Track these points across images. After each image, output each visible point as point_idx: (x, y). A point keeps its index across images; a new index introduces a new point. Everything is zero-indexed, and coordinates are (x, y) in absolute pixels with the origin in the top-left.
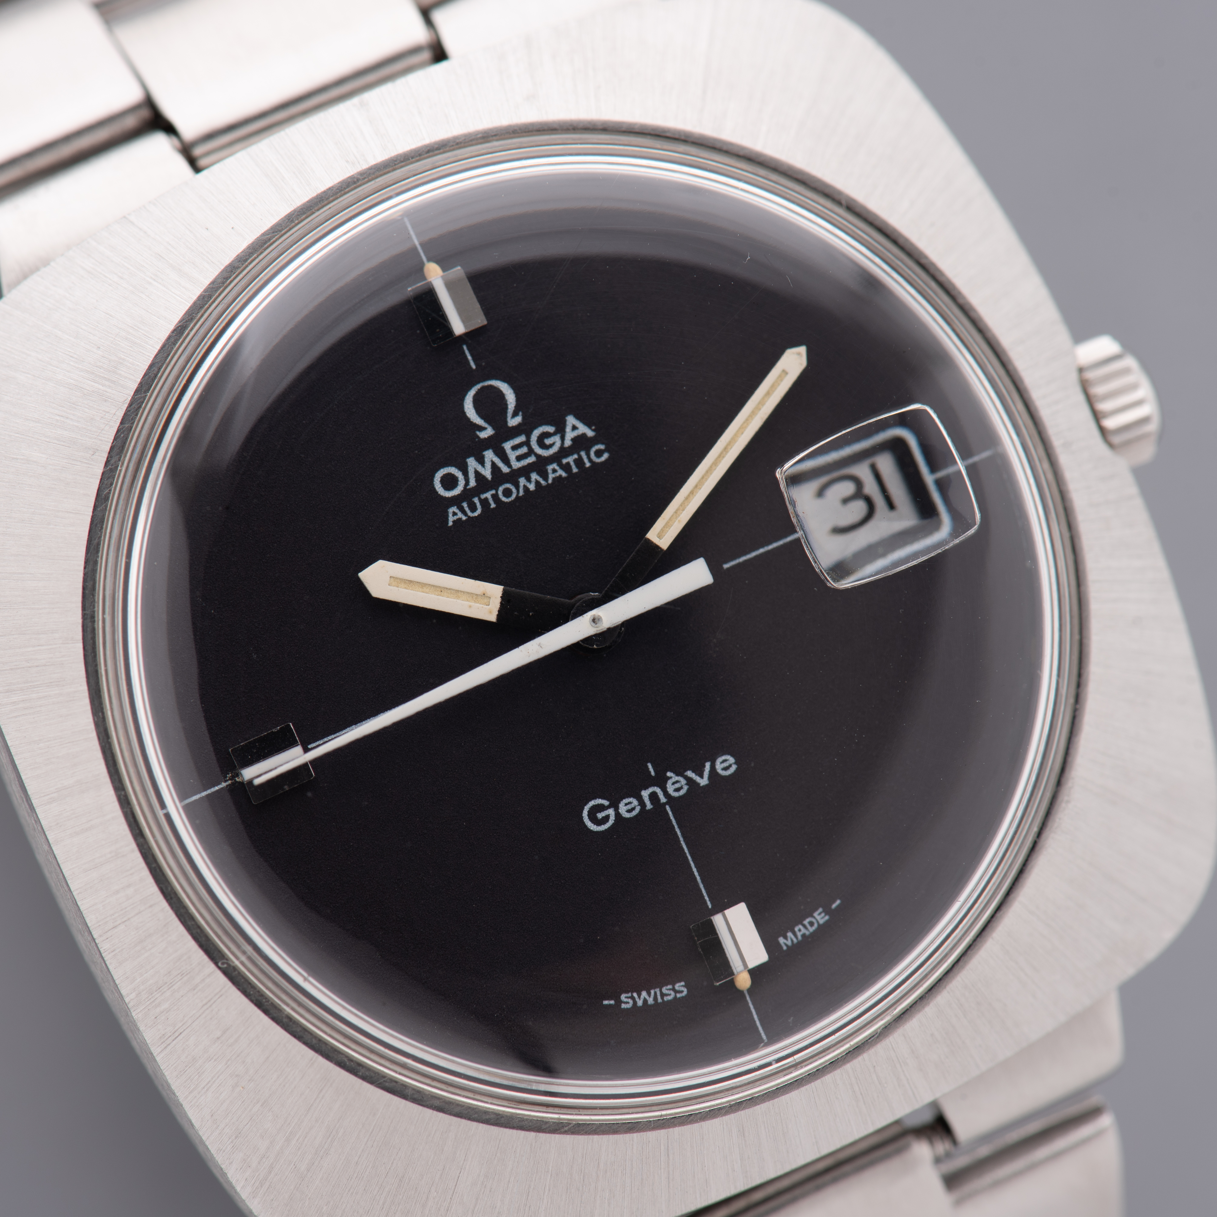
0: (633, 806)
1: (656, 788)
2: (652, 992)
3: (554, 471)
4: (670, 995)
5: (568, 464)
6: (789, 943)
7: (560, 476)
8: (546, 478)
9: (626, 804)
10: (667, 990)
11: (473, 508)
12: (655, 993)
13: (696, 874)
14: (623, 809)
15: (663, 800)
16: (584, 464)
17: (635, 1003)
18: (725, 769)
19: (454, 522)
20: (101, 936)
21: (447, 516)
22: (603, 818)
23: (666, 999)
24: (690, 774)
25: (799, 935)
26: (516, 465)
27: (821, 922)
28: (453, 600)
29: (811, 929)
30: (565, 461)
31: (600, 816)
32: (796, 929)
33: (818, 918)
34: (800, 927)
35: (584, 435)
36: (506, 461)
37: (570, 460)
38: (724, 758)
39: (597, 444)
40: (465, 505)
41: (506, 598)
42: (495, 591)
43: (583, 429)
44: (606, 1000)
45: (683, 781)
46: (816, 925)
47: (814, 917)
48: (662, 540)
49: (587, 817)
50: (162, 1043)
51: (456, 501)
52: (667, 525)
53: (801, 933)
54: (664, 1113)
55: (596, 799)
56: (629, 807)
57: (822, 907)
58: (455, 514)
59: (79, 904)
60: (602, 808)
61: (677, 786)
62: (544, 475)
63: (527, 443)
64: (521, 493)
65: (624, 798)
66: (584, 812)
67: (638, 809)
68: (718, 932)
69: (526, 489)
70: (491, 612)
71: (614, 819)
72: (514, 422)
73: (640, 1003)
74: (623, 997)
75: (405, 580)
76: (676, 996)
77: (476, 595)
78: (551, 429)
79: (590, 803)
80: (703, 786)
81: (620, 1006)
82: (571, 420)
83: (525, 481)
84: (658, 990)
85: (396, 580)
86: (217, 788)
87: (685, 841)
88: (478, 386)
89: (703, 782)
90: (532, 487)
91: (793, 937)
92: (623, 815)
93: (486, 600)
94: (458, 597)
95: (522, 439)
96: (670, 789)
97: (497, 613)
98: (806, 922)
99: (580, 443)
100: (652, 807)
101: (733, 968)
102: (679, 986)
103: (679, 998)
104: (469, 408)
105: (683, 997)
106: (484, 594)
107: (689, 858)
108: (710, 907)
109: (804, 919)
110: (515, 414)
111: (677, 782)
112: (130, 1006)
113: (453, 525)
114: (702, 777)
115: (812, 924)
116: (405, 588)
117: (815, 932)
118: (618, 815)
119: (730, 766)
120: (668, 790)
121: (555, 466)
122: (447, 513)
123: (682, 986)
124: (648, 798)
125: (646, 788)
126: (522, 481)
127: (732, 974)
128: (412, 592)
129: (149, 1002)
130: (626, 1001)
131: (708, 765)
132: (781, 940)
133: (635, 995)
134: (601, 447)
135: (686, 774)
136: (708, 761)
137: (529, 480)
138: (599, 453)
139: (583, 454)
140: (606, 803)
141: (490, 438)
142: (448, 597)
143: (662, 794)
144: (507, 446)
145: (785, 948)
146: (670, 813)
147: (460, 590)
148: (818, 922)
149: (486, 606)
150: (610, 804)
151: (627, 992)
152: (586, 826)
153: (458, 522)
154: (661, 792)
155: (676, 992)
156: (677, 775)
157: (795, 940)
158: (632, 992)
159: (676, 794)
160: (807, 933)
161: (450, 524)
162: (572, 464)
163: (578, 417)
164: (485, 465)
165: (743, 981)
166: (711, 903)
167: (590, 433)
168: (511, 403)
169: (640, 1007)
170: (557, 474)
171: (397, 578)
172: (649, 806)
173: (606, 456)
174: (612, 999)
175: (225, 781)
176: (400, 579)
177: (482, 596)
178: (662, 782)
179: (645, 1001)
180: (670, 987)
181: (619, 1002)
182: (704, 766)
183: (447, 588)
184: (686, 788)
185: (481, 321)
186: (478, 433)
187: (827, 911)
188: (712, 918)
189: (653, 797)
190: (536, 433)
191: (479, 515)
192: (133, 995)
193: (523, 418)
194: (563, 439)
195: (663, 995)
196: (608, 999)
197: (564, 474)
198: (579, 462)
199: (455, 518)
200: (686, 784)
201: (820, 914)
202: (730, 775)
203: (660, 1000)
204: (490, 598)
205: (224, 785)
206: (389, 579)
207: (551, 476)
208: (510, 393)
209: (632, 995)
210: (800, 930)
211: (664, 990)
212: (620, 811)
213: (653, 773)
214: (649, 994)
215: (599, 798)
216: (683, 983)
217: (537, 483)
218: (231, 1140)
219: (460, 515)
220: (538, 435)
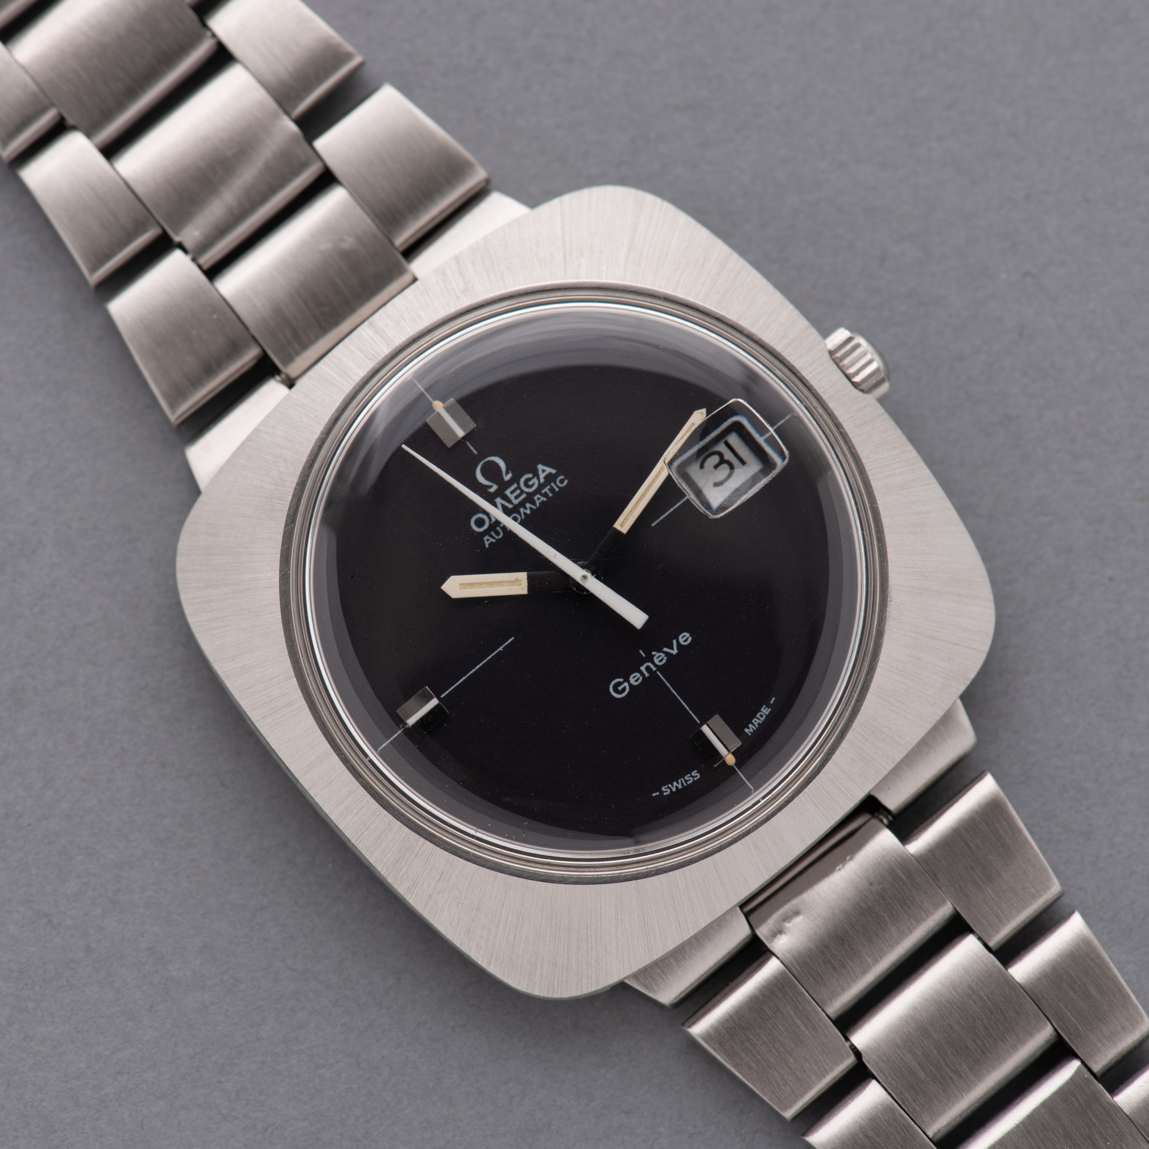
0: (638, 678)
1: (648, 663)
2: (679, 781)
3: (539, 499)
4: (690, 780)
5: (546, 492)
6: (752, 731)
7: (543, 501)
8: (535, 504)
9: (633, 678)
10: (688, 777)
11: (498, 534)
12: (681, 781)
13: (685, 706)
14: (632, 681)
15: (654, 669)
16: (555, 490)
17: (671, 790)
18: (685, 641)
19: (489, 544)
20: (356, 841)
21: (484, 543)
22: (622, 689)
23: (688, 783)
24: (665, 649)
25: (756, 724)
26: (516, 502)
27: (767, 713)
28: (499, 588)
29: (762, 719)
30: (543, 492)
31: (620, 688)
32: (753, 721)
33: (764, 711)
34: (755, 719)
35: (550, 474)
36: (509, 501)
37: (546, 490)
38: (683, 635)
39: (559, 476)
40: (492, 533)
41: (529, 578)
42: (523, 576)
43: (549, 470)
44: (654, 793)
45: (663, 655)
46: (764, 716)
47: (762, 712)
48: (623, 528)
49: (613, 691)
50: (410, 892)
51: (487, 532)
52: (626, 519)
53: (757, 723)
54: (707, 848)
55: (615, 679)
56: (636, 678)
57: (765, 705)
58: (488, 540)
59: (339, 826)
60: (619, 684)
61: (660, 658)
62: (533, 503)
63: (519, 487)
64: (523, 517)
65: (631, 674)
66: (610, 689)
67: (641, 678)
68: (707, 735)
69: (525, 514)
70: (523, 589)
71: (629, 688)
72: (507, 478)
73: (674, 789)
74: (663, 789)
75: (468, 584)
76: (694, 780)
77: (512, 581)
78: (530, 476)
79: (612, 683)
80: (675, 654)
81: (663, 794)
82: (540, 467)
83: (523, 509)
84: (682, 779)
85: (463, 585)
86: (396, 735)
87: (673, 689)
88: (482, 463)
89: (675, 652)
90: (528, 512)
91: (752, 726)
92: (633, 684)
93: (519, 583)
94: (502, 586)
95: (515, 486)
96: (656, 661)
97: (527, 588)
98: (758, 716)
99: (550, 478)
100: (649, 675)
101: (722, 754)
102: (693, 774)
103: (696, 780)
104: (479, 477)
105: (698, 779)
106: (517, 580)
107: (679, 698)
108: (699, 722)
109: (757, 714)
110: (507, 473)
111: (659, 656)
112: (385, 876)
113: (489, 547)
114: (673, 649)
115: (761, 716)
116: (470, 588)
117: (765, 720)
118: (631, 685)
119: (688, 638)
120: (656, 662)
121: (538, 496)
122: (484, 541)
123: (696, 773)
124: (645, 670)
125: (642, 665)
126: (522, 510)
127: (722, 757)
128: (474, 589)
129: (395, 871)
130: (666, 790)
131: (675, 642)
132: (746, 730)
133: (670, 785)
134: (562, 477)
135: (663, 650)
136: (674, 639)
137: (525, 508)
138: (562, 481)
139: (552, 484)
140: (621, 680)
141: (496, 491)
142: (496, 587)
143: (653, 665)
144: (508, 492)
145: (750, 734)
146: (660, 675)
147: (502, 581)
148: (765, 714)
149: (520, 586)
150: (624, 680)
151: (665, 785)
152: (614, 697)
153: (491, 544)
154: (652, 665)
155: (693, 777)
156: (658, 652)
157: (754, 728)
158: (668, 785)
159: (661, 664)
160: (761, 722)
161: (487, 546)
162: (548, 492)
163: (544, 464)
164: (498, 507)
165: (730, 760)
166: (699, 720)
167: (553, 471)
168: (503, 467)
169: (675, 792)
170: (541, 500)
171: (464, 584)
172: (647, 675)
173: (566, 482)
174: (657, 792)
175: (400, 729)
176: (466, 584)
177: (516, 581)
178: (650, 659)
179: (677, 787)
180: (689, 775)
181: (662, 792)
182: (673, 643)
183: (494, 582)
184: (665, 658)
185: (472, 425)
186: (489, 490)
187: (769, 706)
188: (701, 728)
189: (648, 669)
190: (522, 480)
191: (502, 537)
192: (385, 870)
193: (513, 474)
194: (538, 479)
195: (686, 781)
196: (655, 792)
197: (545, 499)
198: (552, 490)
199: (489, 542)
200: (665, 656)
201: (765, 709)
202: (689, 644)
203: (685, 785)
204: (521, 581)
205: (400, 732)
206: (459, 585)
207: (538, 503)
208: (501, 462)
209: (668, 786)
210: (756, 722)
211: (686, 778)
212: (631, 682)
213: (644, 655)
214: (678, 783)
215: (617, 678)
216: (696, 771)
217: (531, 509)
218: (466, 936)
219: (491, 540)
220: (523, 481)
